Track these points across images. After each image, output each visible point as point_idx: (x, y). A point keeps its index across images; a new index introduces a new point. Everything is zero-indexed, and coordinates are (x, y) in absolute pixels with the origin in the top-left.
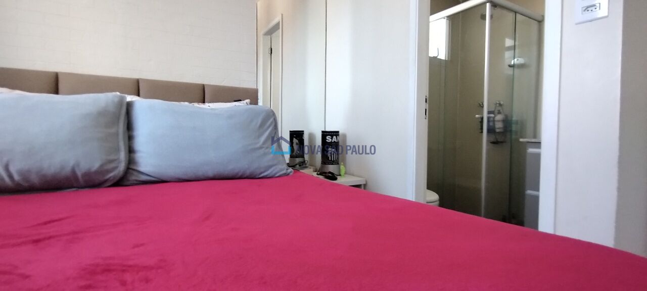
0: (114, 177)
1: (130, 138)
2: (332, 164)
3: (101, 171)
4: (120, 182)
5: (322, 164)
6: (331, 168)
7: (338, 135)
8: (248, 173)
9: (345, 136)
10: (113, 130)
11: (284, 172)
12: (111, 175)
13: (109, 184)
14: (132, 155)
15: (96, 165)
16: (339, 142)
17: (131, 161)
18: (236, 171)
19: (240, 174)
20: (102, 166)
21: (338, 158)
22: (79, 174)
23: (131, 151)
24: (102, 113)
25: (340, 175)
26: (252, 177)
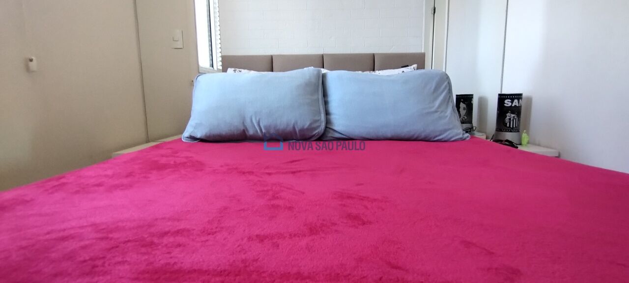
0: (318, 133)
1: (326, 103)
2: (511, 132)
3: (310, 129)
4: (321, 138)
5: (496, 130)
6: (509, 136)
7: (521, 98)
8: (423, 135)
9: (530, 100)
10: (315, 97)
11: (461, 136)
12: (317, 131)
13: (314, 139)
14: (328, 116)
15: (307, 124)
16: (521, 106)
17: (328, 122)
18: (412, 133)
19: (415, 137)
20: (311, 124)
21: (519, 125)
22: (297, 130)
23: (327, 113)
24: (307, 84)
25: (520, 144)
26: (426, 140)
